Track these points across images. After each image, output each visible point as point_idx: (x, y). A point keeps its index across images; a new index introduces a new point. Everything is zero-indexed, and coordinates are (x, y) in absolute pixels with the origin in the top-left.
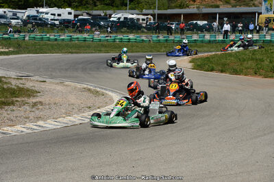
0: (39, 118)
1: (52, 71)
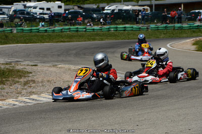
0: (32, 93)
1: (43, 57)
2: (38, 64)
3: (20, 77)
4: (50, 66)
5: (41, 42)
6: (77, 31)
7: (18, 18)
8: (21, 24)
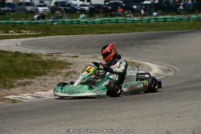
1: (83, 48)
2: (79, 56)
3: (62, 68)
4: (90, 58)
5: (82, 34)
6: (117, 22)
7: (59, 10)
8: (62, 16)
